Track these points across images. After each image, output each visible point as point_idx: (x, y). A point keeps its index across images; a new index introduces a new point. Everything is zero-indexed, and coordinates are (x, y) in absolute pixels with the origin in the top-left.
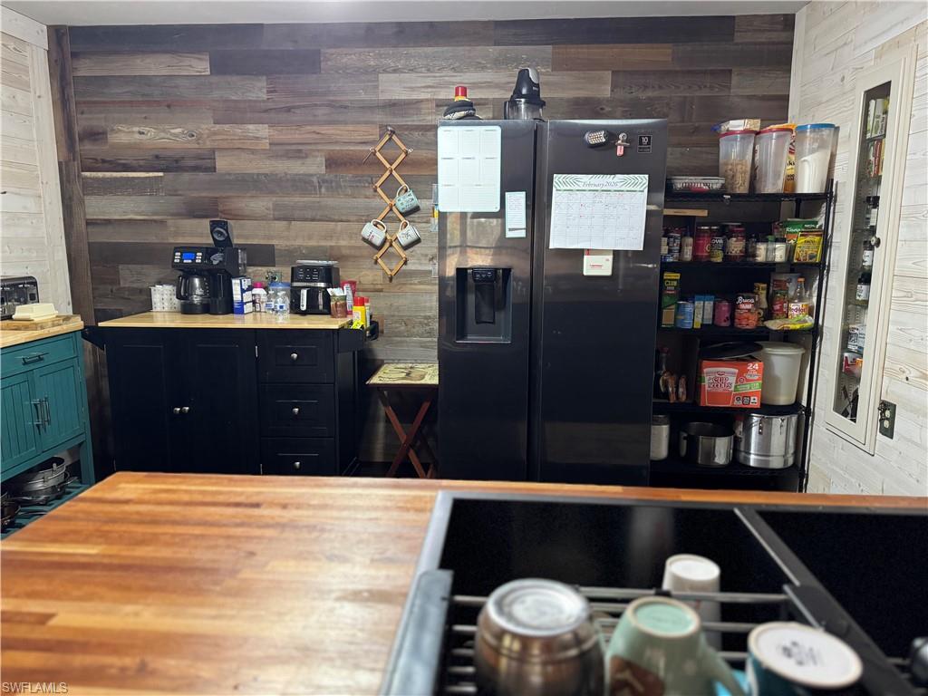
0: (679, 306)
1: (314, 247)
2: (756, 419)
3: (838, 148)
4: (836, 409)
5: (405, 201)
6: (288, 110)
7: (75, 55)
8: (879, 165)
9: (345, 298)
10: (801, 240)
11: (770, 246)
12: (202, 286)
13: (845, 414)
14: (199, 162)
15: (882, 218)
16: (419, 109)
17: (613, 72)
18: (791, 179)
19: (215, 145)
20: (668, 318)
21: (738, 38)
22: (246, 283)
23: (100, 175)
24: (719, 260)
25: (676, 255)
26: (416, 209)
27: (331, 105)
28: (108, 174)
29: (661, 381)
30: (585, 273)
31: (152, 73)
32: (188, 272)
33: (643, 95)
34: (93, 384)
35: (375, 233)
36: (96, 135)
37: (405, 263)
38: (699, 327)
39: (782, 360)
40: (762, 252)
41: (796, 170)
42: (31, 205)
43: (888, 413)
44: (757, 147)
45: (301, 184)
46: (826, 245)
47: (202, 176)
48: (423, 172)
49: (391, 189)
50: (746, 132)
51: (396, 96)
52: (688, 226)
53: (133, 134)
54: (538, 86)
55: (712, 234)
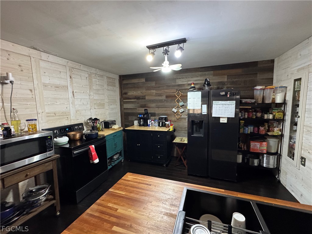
0: (244, 128)
1: (163, 113)
2: (265, 155)
3: (287, 92)
4: (288, 156)
5: (181, 104)
6: (159, 87)
7: (123, 80)
8: (299, 97)
9: (169, 124)
10: (277, 114)
11: (268, 115)
12: (143, 121)
13: (291, 157)
14: (143, 98)
15: (300, 110)
16: (184, 86)
17: (228, 76)
18: (274, 99)
19: (145, 94)
20: (241, 131)
21: (259, 66)
22: (150, 121)
23: (126, 100)
24: (255, 118)
25: (243, 116)
26: (183, 105)
27: (167, 86)
28: (127, 100)
29: (240, 145)
30: (221, 122)
31: (135, 82)
32: (140, 118)
33: (235, 80)
34: (124, 137)
35: (175, 110)
36: (126, 93)
37: (181, 116)
38: (249, 133)
39: (273, 142)
40: (266, 117)
41: (275, 97)
42: (115, 106)
43: (303, 160)
44: (264, 92)
45: (161, 101)
46: (284, 115)
47: (143, 100)
48: (185, 98)
49: (178, 101)
50: (261, 89)
51: (180, 84)
52: (246, 110)
53: (132, 93)
54: (209, 82)
55: (252, 112)
